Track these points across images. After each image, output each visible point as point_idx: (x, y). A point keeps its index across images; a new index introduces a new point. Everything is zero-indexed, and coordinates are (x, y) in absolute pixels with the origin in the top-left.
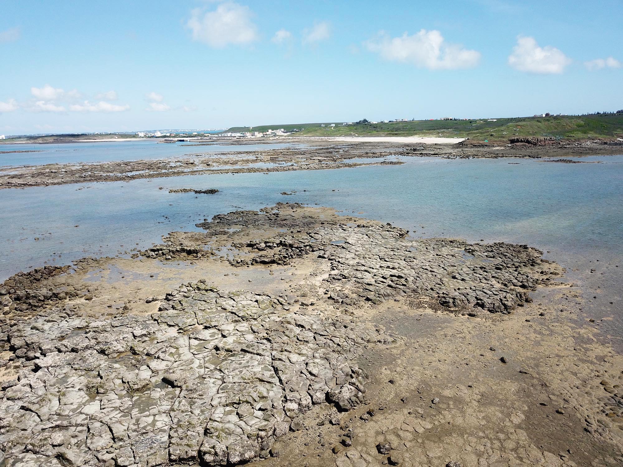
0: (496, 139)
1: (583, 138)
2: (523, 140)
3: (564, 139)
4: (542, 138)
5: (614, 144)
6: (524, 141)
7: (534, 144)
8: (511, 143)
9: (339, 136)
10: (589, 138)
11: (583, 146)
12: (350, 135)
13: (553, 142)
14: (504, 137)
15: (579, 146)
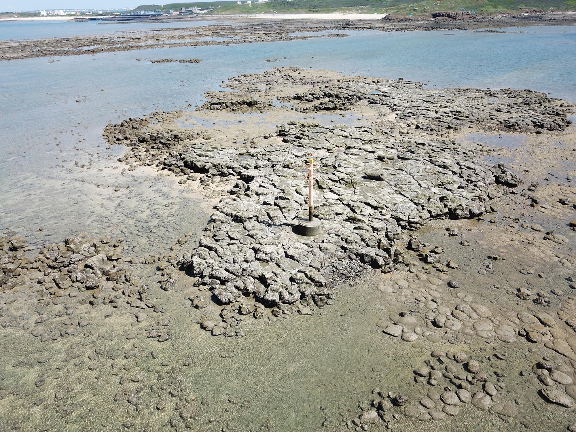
0: (420, 14)
1: (495, 13)
2: (444, 14)
3: (479, 13)
4: (461, 12)
5: (521, 17)
6: (446, 15)
7: (454, 18)
8: (433, 17)
9: (259, 14)
10: (500, 13)
11: (496, 20)
12: (270, 12)
13: (470, 16)
14: (426, 12)
15: (492, 20)
